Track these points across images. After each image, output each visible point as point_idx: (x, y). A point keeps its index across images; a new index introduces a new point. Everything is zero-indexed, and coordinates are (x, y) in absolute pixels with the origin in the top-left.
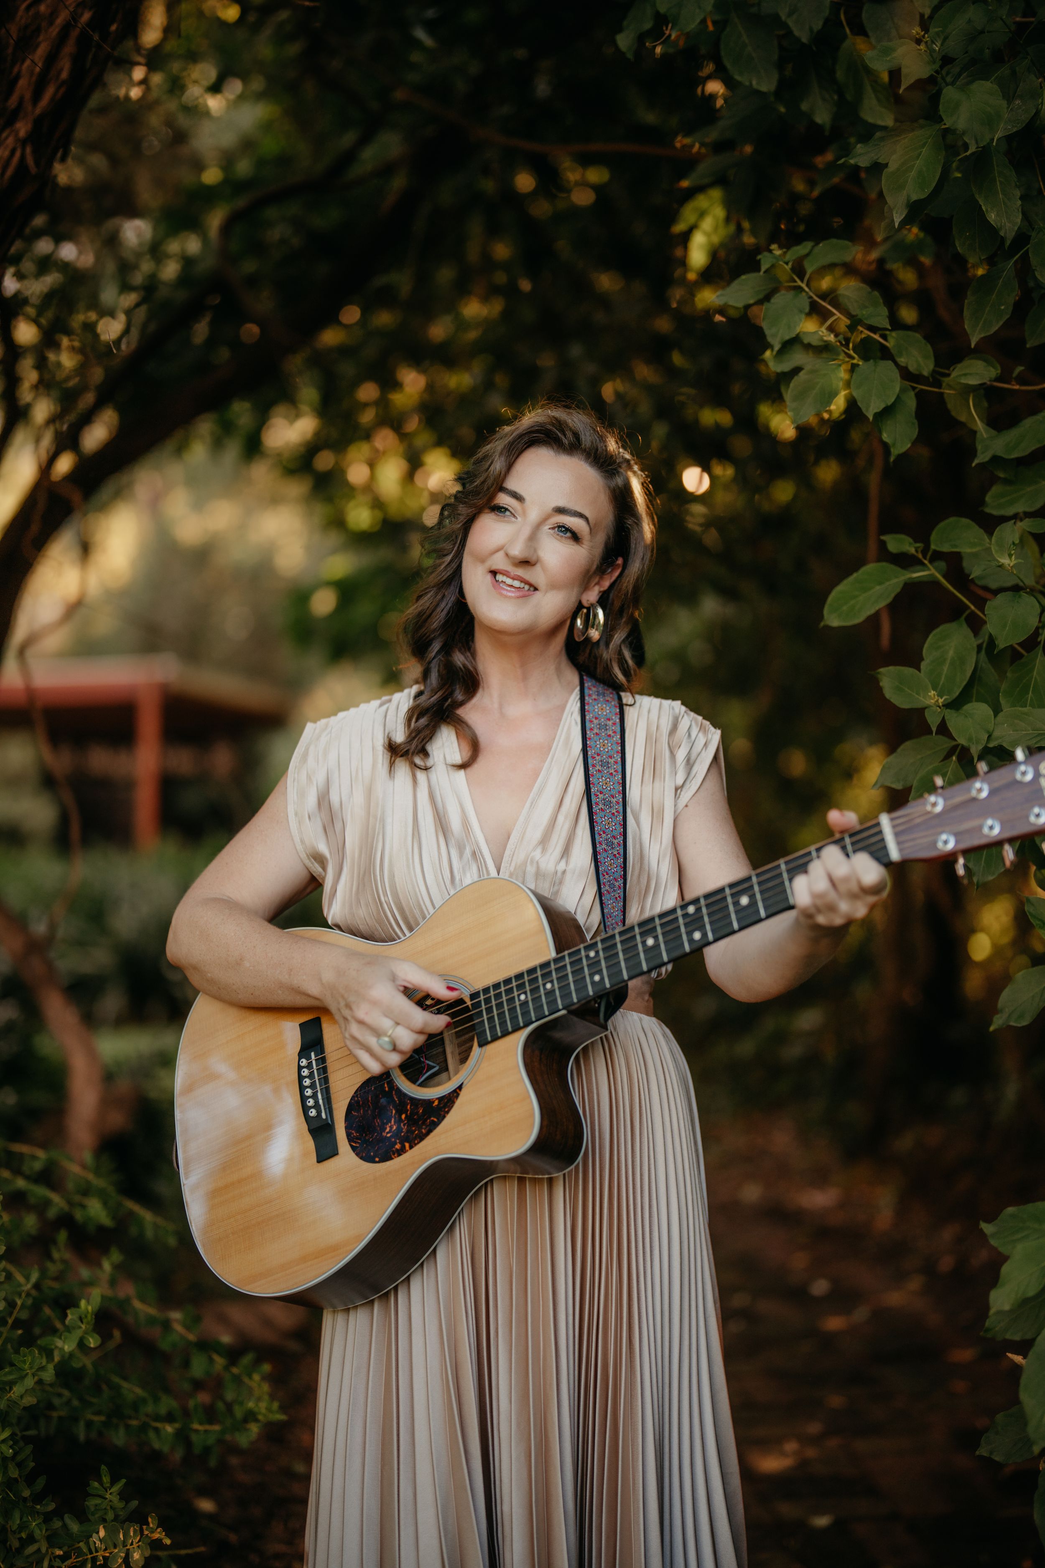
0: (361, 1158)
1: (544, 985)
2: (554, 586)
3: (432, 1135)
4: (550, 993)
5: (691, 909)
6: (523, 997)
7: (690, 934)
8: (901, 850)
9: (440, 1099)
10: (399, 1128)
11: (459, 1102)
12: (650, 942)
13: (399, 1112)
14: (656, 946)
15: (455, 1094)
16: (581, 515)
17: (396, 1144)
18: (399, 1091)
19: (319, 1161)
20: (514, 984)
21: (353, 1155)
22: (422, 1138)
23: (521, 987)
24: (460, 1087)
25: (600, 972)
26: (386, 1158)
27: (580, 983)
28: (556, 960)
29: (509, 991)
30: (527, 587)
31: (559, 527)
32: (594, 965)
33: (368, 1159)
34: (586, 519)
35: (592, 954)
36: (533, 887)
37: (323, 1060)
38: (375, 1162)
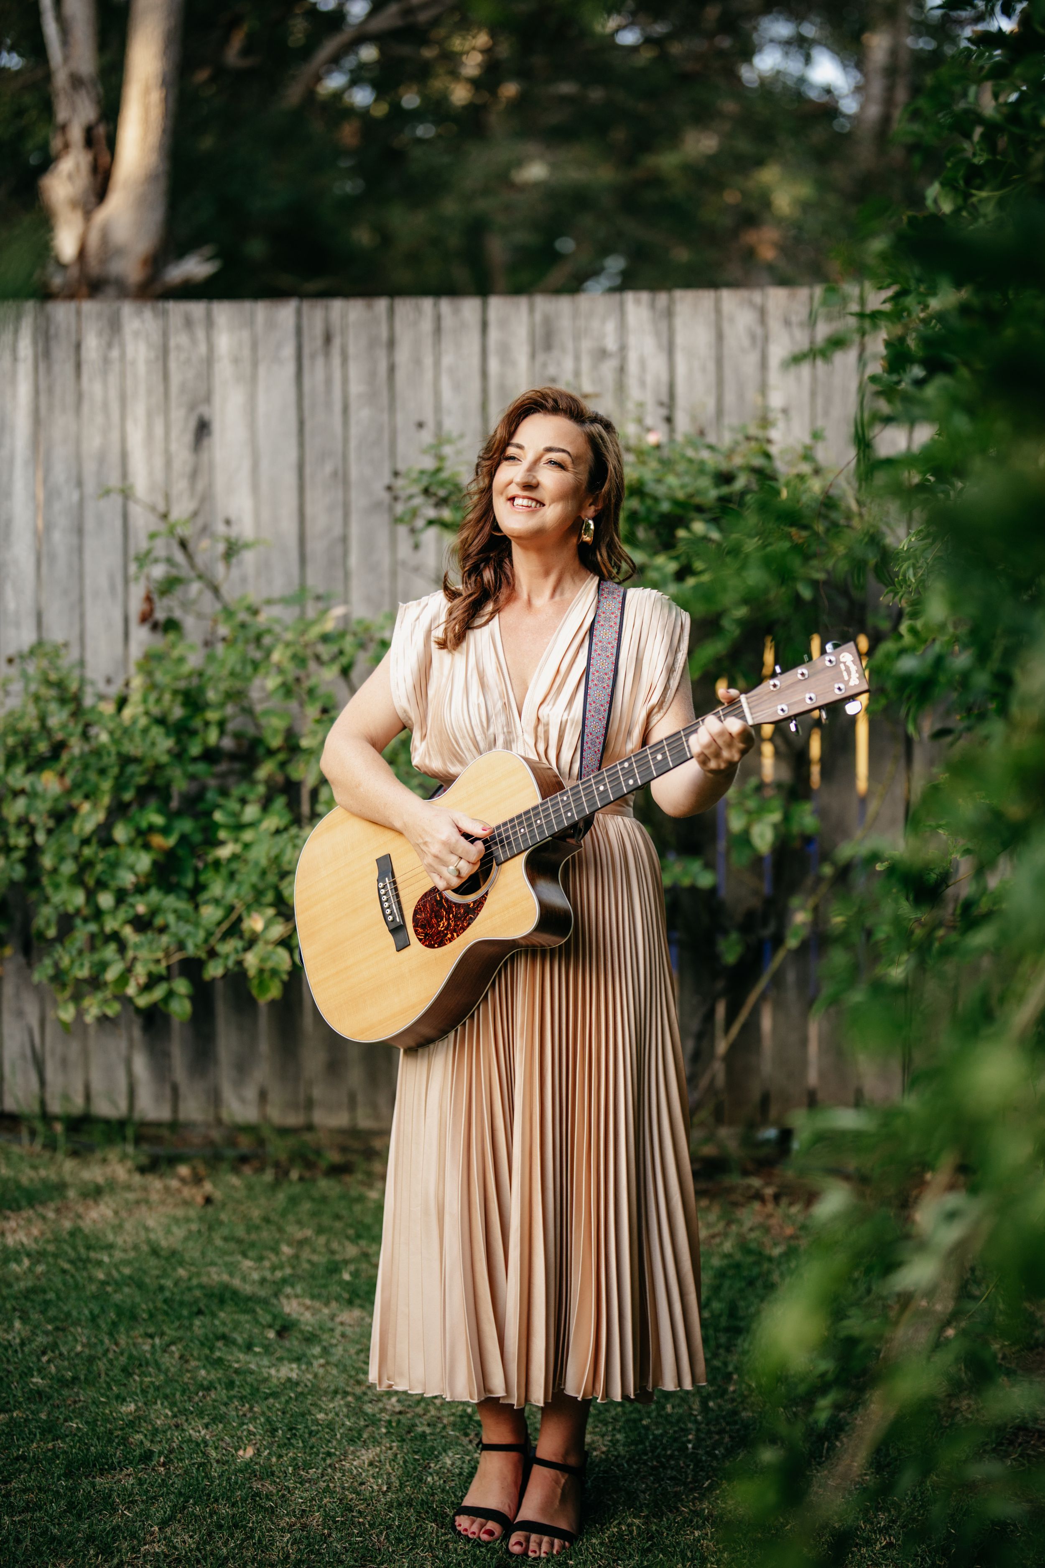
0: (426, 946)
1: (536, 821)
2: (553, 501)
3: (471, 926)
4: (540, 827)
5: (626, 765)
6: (522, 830)
7: (626, 781)
8: (753, 718)
9: (474, 902)
10: (449, 924)
11: (486, 904)
12: (602, 788)
13: (448, 913)
14: (606, 791)
15: (484, 898)
16: (563, 451)
17: (447, 934)
18: (447, 900)
19: (398, 951)
20: (516, 822)
21: (420, 944)
22: (464, 929)
23: (521, 823)
24: (487, 893)
25: (571, 810)
26: (441, 944)
27: (559, 817)
28: (542, 804)
29: (513, 827)
30: (534, 504)
31: (550, 462)
32: (567, 805)
33: (431, 946)
34: (568, 453)
35: (565, 798)
36: (523, 755)
37: (395, 883)
38: (434, 947)
